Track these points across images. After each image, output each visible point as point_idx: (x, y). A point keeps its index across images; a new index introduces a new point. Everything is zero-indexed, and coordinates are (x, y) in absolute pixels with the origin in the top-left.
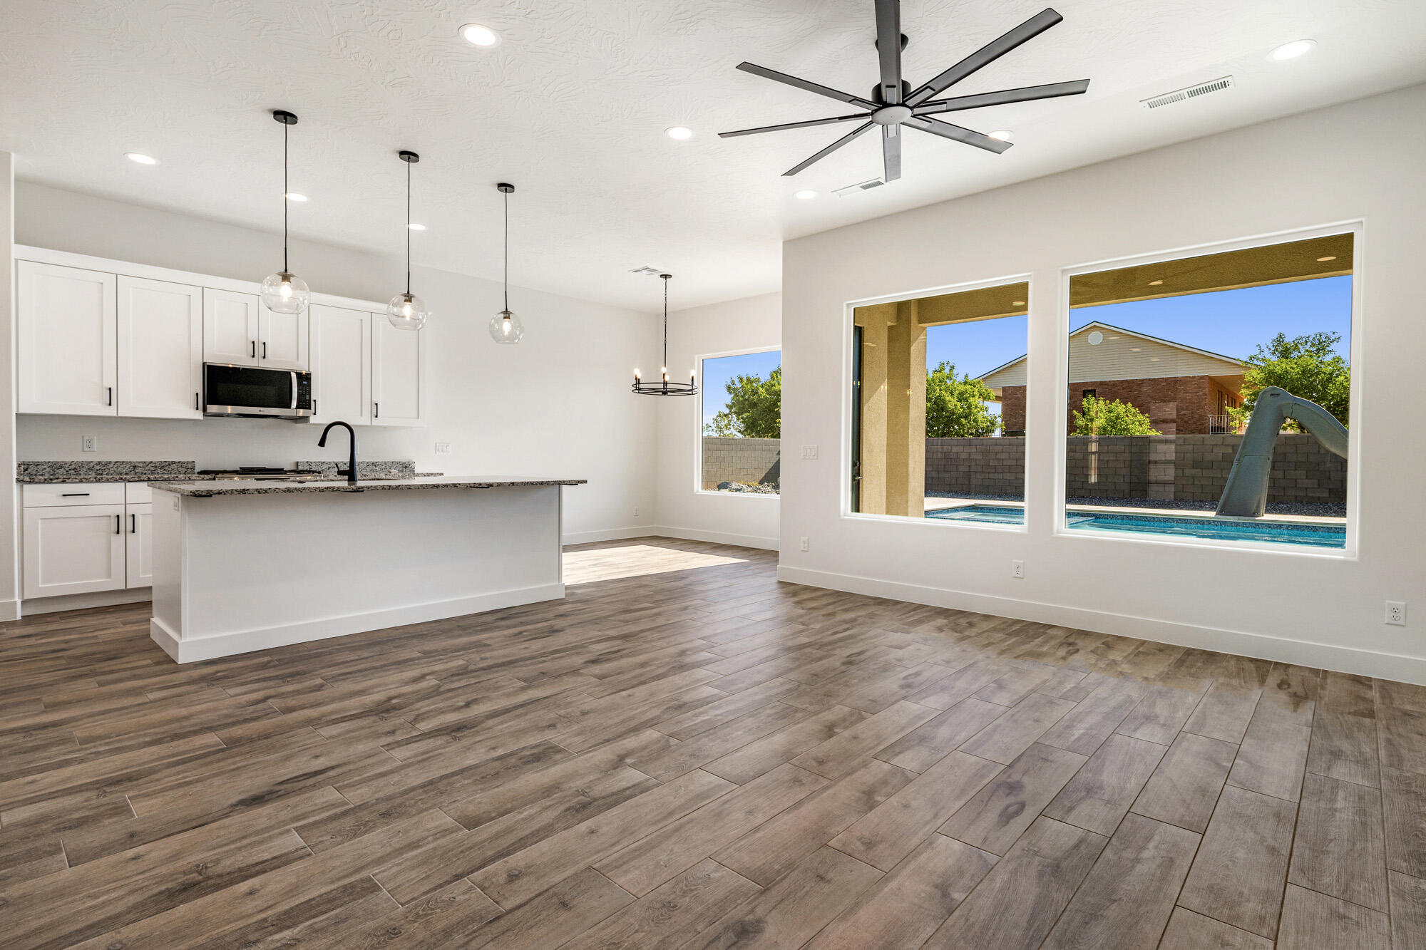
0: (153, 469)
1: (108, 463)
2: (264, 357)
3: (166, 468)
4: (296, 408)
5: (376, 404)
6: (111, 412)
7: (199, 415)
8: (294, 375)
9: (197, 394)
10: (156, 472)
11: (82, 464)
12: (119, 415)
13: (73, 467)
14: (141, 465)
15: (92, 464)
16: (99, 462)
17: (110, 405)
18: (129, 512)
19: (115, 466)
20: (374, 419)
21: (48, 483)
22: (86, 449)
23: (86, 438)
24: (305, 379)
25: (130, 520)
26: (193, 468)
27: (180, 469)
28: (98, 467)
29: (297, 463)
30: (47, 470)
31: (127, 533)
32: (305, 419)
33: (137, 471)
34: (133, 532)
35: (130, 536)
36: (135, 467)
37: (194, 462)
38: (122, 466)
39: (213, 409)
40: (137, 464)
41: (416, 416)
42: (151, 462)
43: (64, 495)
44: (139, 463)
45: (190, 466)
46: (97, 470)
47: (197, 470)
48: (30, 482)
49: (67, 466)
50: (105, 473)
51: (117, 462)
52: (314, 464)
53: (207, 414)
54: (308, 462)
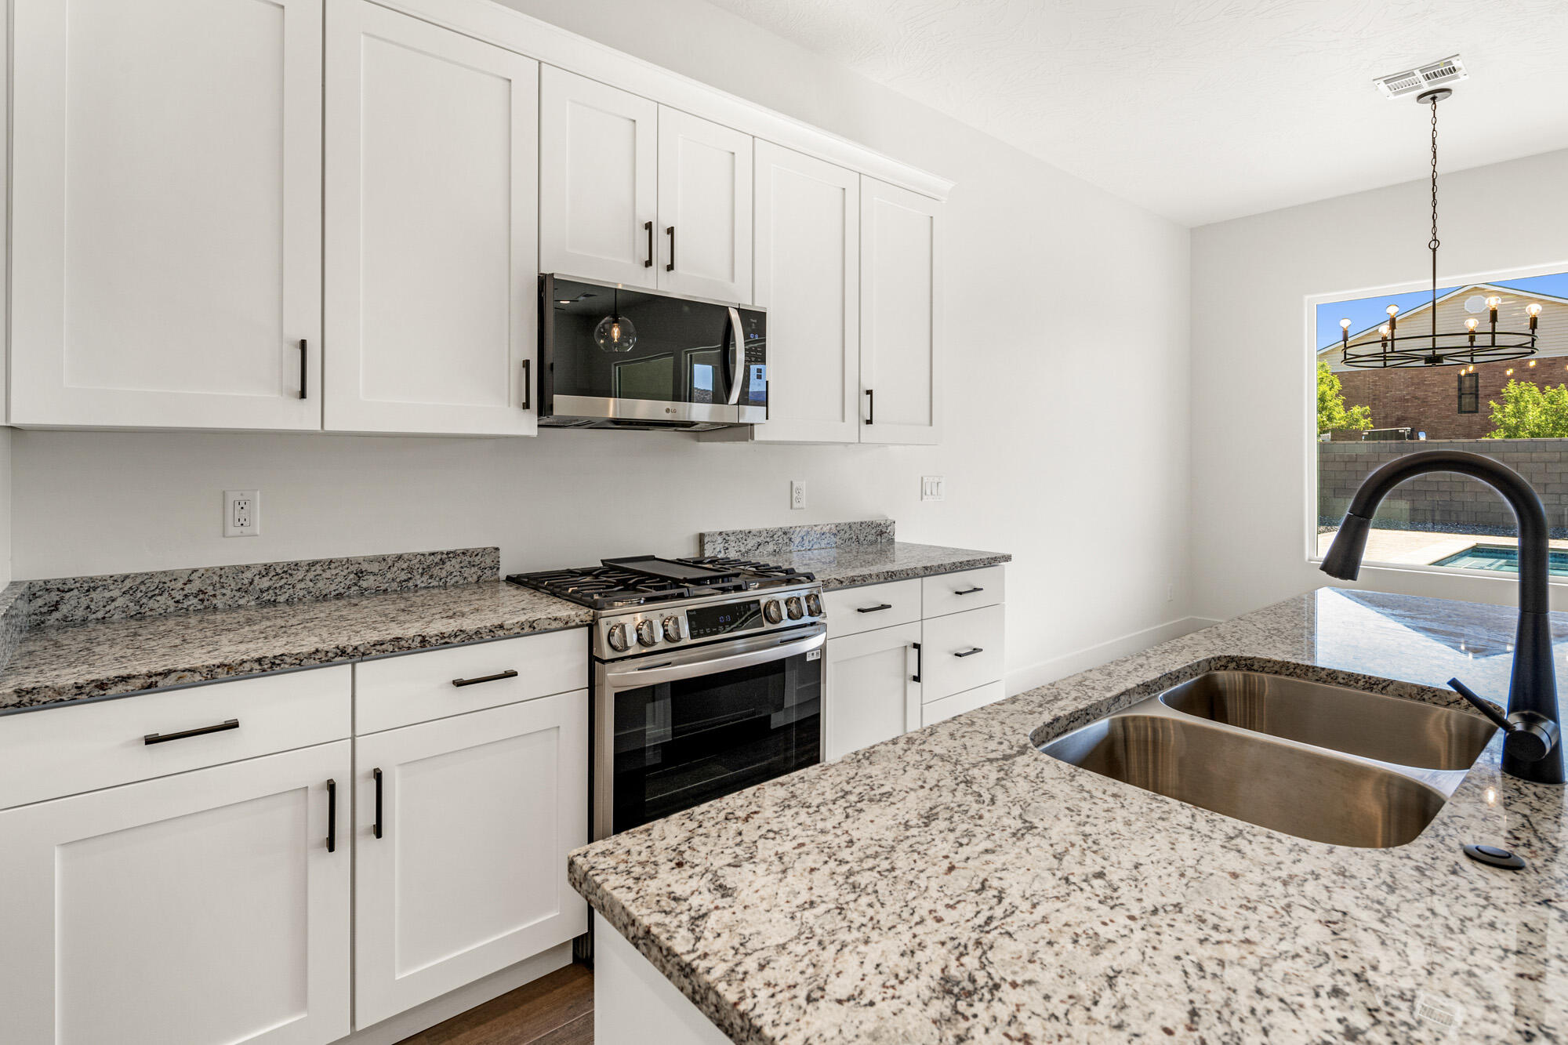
0: (403, 576)
1: (291, 568)
2: (670, 268)
3: (435, 571)
4: (738, 403)
5: (870, 392)
6: (302, 418)
7: (527, 424)
8: (735, 316)
9: (526, 364)
10: (411, 584)
11: (220, 577)
12: (328, 428)
14: (375, 567)
15: (249, 575)
16: (268, 568)
17: (303, 395)
18: (365, 767)
19: (311, 575)
20: (864, 426)
21: (92, 699)
22: (232, 530)
23: (233, 496)
24: (755, 321)
25: (366, 790)
26: (496, 567)
27: (467, 572)
28: (265, 583)
29: (701, 537)
30: (120, 602)
31: (358, 838)
32: (741, 431)
33: (364, 584)
34: (378, 831)
35: (367, 845)
36: (360, 574)
37: (497, 549)
38: (328, 574)
39: (564, 404)
40: (365, 566)
41: (928, 422)
42: (400, 557)
43: (151, 740)
44: (371, 561)
45: (489, 561)
46: (262, 591)
47: (503, 574)
48: (19, 705)
49: (180, 585)
50: (282, 599)
51: (314, 564)
52: (732, 538)
53: (546, 420)
54: (721, 533)
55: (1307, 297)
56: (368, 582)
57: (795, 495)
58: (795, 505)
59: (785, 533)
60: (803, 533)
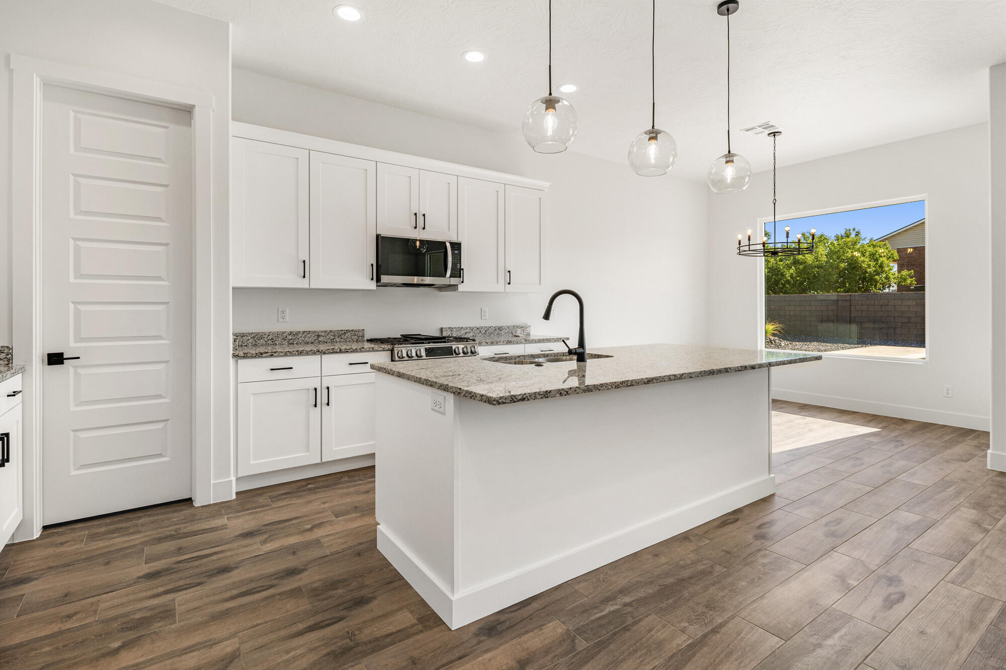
0: (332, 337)
1: (298, 333)
2: (424, 228)
3: (343, 336)
4: (450, 277)
5: (509, 272)
6: (303, 284)
7: (372, 285)
8: (448, 245)
9: (372, 265)
10: (334, 340)
11: (278, 334)
12: (311, 287)
13: (270, 337)
14: (323, 334)
15: (285, 334)
16: (291, 332)
17: (304, 277)
18: (325, 385)
19: (304, 335)
20: (507, 285)
21: (259, 357)
22: (281, 320)
23: (280, 309)
24: (456, 246)
25: (325, 392)
26: (363, 336)
27: (353, 337)
28: (290, 337)
29: (442, 329)
30: (251, 340)
31: (323, 406)
32: (453, 287)
33: (320, 339)
34: (328, 404)
35: (325, 408)
36: (318, 336)
37: (363, 330)
38: (309, 335)
39: (385, 279)
40: (320, 334)
41: (538, 282)
42: (331, 331)
43: (272, 370)
44: (322, 332)
45: (360, 334)
46: (289, 340)
47: (365, 339)
48: (244, 357)
49: (266, 336)
50: (295, 343)
51: (304, 332)
52: (454, 330)
53: (379, 284)
54: (449, 328)
55: (759, 219)
56: (321, 339)
57: (483, 314)
58: (483, 318)
59: (478, 329)
60: (486, 329)
